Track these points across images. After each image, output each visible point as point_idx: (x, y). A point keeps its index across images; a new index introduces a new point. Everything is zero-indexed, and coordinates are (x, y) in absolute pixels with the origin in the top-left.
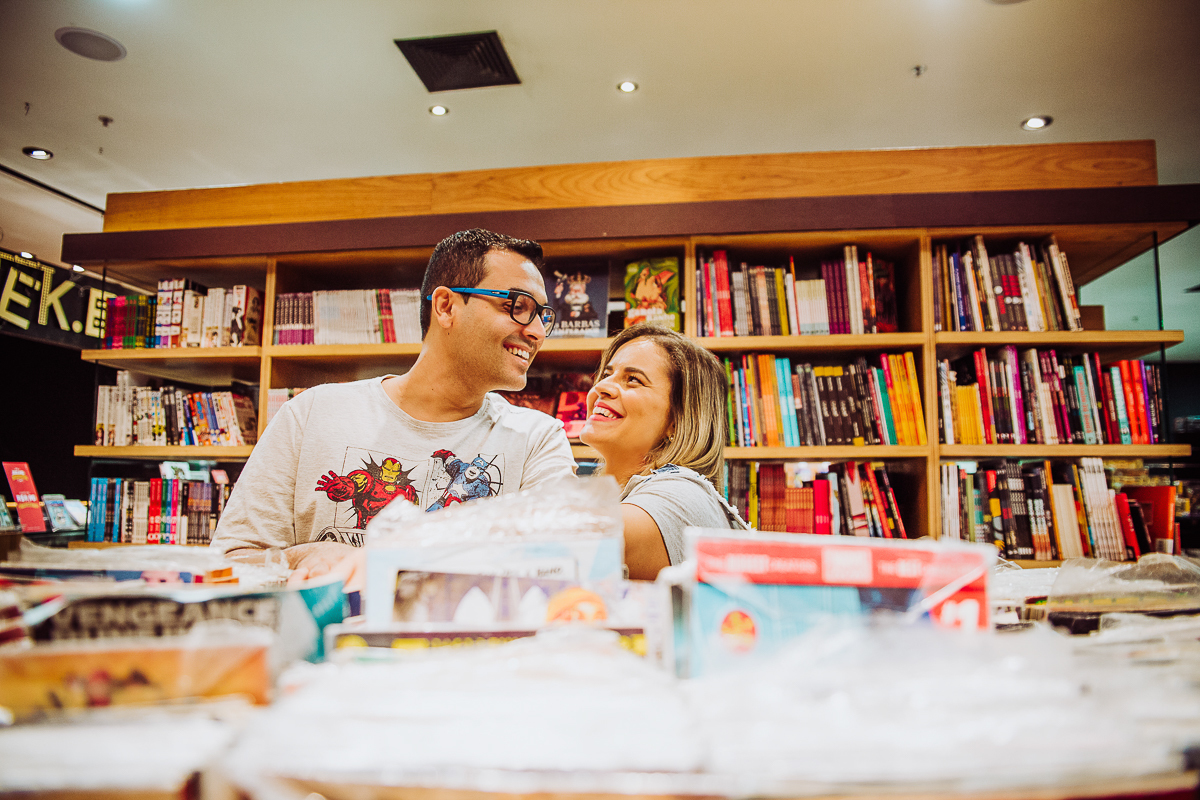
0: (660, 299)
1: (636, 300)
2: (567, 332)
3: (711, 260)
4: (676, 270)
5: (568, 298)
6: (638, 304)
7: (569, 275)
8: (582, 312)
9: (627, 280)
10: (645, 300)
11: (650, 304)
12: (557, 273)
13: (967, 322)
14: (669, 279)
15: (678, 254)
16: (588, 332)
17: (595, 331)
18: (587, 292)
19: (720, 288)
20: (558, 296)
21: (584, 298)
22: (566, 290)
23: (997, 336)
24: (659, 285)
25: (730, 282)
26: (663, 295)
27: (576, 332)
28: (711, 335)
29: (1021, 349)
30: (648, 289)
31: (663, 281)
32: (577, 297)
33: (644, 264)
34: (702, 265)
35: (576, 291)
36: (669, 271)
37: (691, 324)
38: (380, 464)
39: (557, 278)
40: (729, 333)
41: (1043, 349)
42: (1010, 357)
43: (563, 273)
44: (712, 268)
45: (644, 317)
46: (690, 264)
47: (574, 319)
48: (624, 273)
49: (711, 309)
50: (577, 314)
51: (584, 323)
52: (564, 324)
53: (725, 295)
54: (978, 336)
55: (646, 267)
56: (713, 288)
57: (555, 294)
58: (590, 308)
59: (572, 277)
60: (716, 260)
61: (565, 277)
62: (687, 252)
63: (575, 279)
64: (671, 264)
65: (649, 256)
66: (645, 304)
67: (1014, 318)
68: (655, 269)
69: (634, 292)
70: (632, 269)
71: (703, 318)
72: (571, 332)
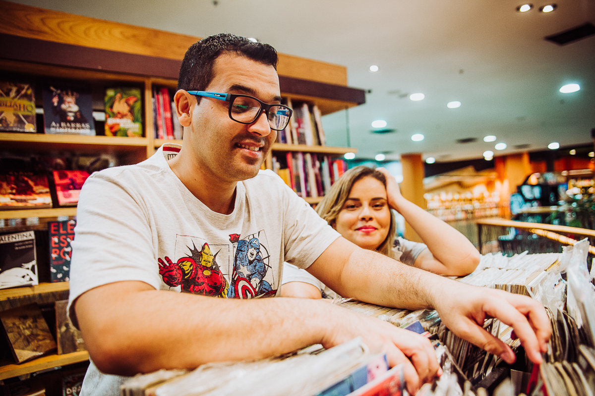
0: (129, 114)
1: (113, 113)
2: (66, 130)
3: (160, 93)
4: (139, 96)
5: (64, 106)
6: (115, 115)
7: (62, 91)
8: (75, 117)
9: (106, 99)
10: (119, 113)
11: (123, 116)
12: (52, 88)
13: (284, 140)
14: (136, 102)
15: (141, 87)
16: (82, 131)
17: (87, 131)
18: (77, 103)
19: (165, 110)
20: (56, 104)
21: (75, 108)
22: (61, 101)
23: (296, 147)
24: (128, 105)
25: (171, 108)
26: (131, 111)
27: (73, 131)
28: (162, 138)
29: (304, 153)
30: (120, 106)
31: (131, 102)
32: (70, 107)
33: (119, 90)
34: (156, 96)
35: (69, 102)
36: (135, 96)
37: (150, 131)
38: (199, 250)
39: (52, 91)
40: (171, 137)
41: (313, 154)
42: (300, 156)
43: (57, 88)
44: (161, 98)
45: (118, 124)
46: (148, 94)
47: (70, 122)
48: (105, 94)
49: (161, 122)
50: (72, 119)
51: (78, 125)
52: (63, 124)
53: (168, 115)
54: (288, 146)
55: (119, 92)
56: (162, 110)
57: (53, 103)
58: (81, 115)
59: (64, 93)
60: (163, 94)
61: (59, 92)
62: (147, 86)
63: (67, 94)
64: (136, 93)
65: (123, 86)
66: (119, 116)
67: (302, 139)
68: (125, 94)
69: (111, 107)
70: (110, 93)
71: (157, 128)
72: (69, 130)
